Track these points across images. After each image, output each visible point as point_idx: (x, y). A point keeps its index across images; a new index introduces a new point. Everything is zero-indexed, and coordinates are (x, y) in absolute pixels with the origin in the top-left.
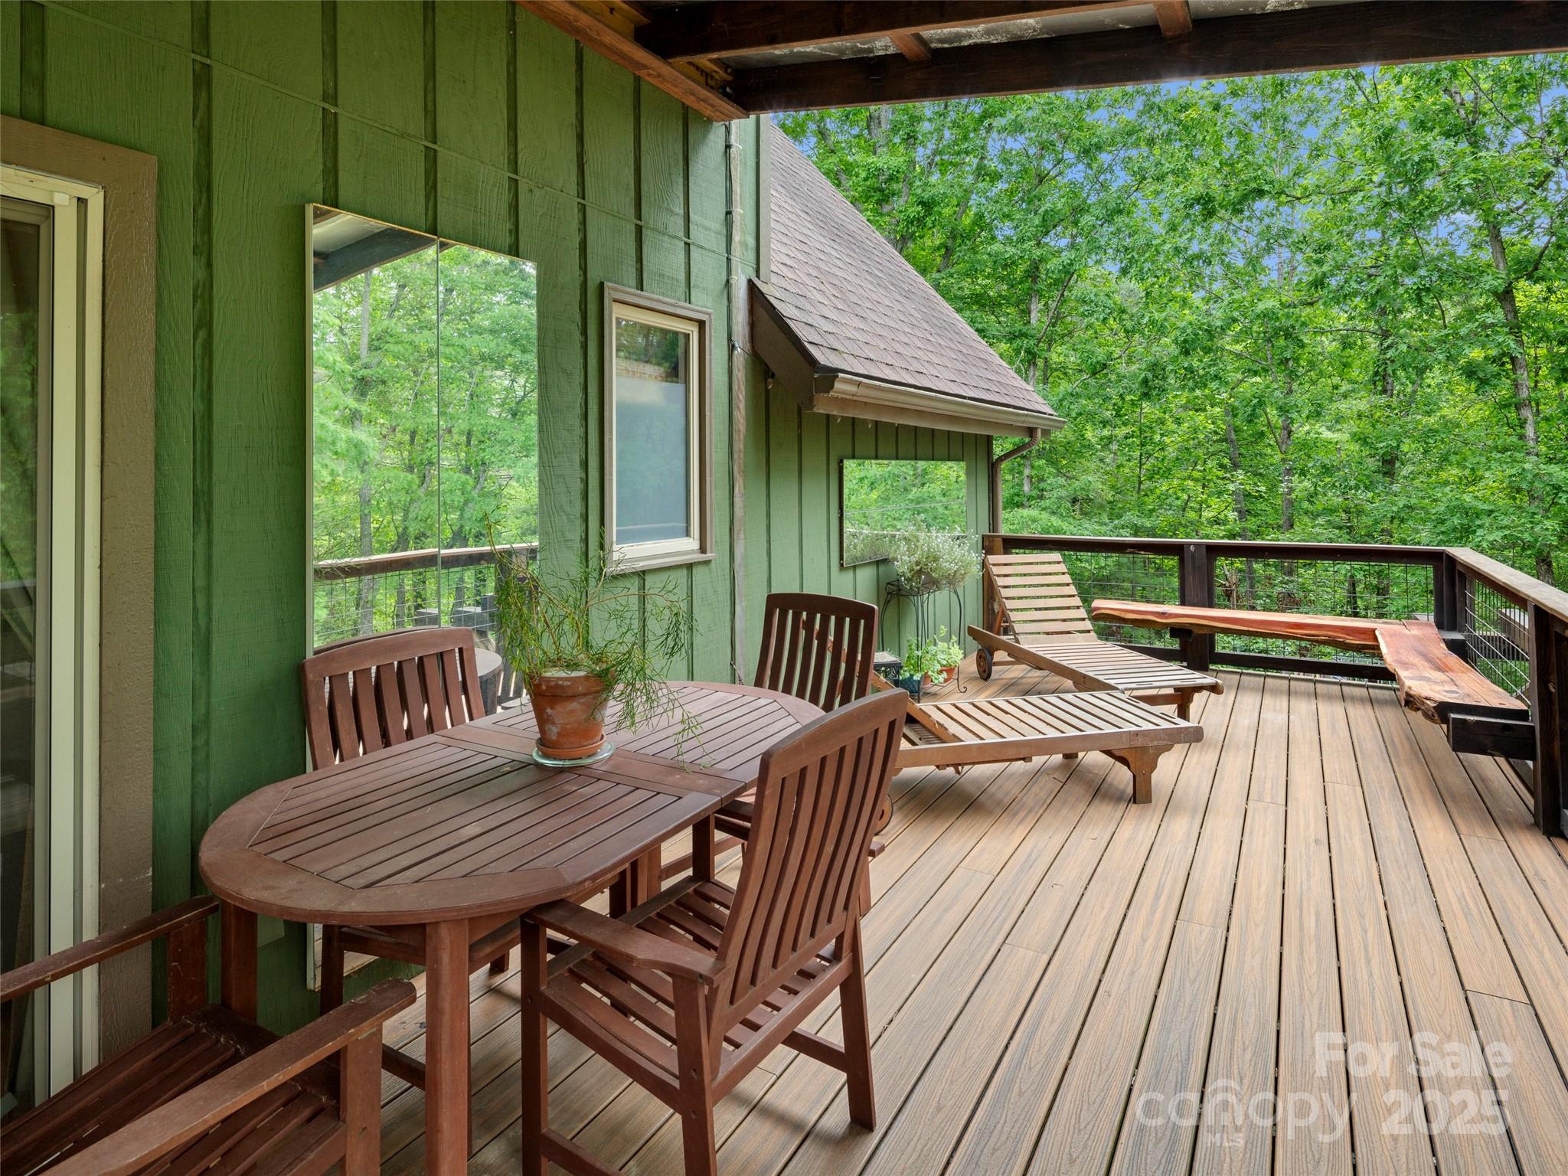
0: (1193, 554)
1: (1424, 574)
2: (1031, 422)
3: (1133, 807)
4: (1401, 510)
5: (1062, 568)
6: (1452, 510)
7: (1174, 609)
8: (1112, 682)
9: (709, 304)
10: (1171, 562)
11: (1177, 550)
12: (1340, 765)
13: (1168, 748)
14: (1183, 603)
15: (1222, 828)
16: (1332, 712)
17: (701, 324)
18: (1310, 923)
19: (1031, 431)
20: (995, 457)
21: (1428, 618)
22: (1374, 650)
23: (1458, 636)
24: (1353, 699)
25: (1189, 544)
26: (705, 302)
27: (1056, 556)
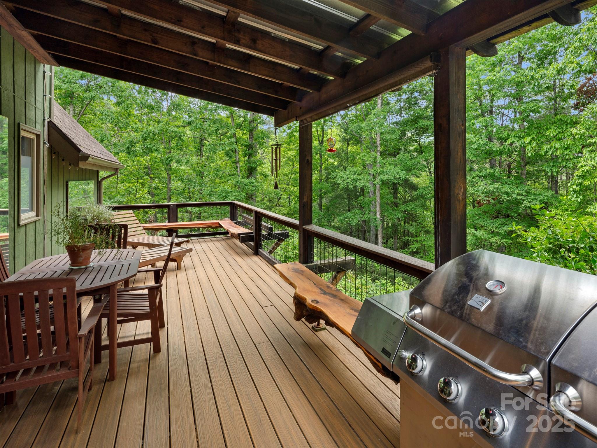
0: (172, 207)
1: (228, 208)
2: (115, 167)
3: (178, 271)
4: (210, 192)
5: (133, 215)
6: (222, 191)
7: (167, 224)
8: (163, 244)
9: (40, 128)
10: (166, 210)
11: (167, 206)
12: (217, 253)
13: (185, 255)
14: (169, 222)
15: (200, 269)
16: (211, 244)
17: (38, 136)
18: (224, 278)
19: (116, 170)
20: (100, 179)
21: (228, 219)
22: (221, 226)
23: (235, 222)
24: (214, 241)
25: (171, 205)
26: (39, 129)
27: (131, 211)
